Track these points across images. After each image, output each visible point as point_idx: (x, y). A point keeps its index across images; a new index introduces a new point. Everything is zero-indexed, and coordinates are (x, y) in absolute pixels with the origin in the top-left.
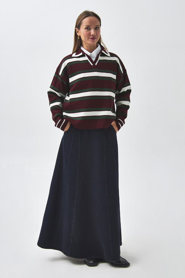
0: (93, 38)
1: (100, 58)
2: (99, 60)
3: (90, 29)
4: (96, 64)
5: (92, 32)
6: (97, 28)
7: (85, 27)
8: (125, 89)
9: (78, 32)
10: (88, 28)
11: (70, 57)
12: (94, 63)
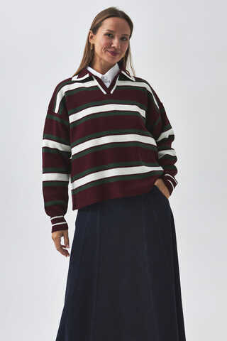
0: (114, 53)
1: (118, 83)
2: (117, 86)
3: (113, 37)
4: (112, 92)
5: (115, 42)
6: (125, 39)
7: (105, 32)
8: (166, 135)
9: (92, 37)
10: (110, 35)
11: (69, 81)
12: (108, 90)
